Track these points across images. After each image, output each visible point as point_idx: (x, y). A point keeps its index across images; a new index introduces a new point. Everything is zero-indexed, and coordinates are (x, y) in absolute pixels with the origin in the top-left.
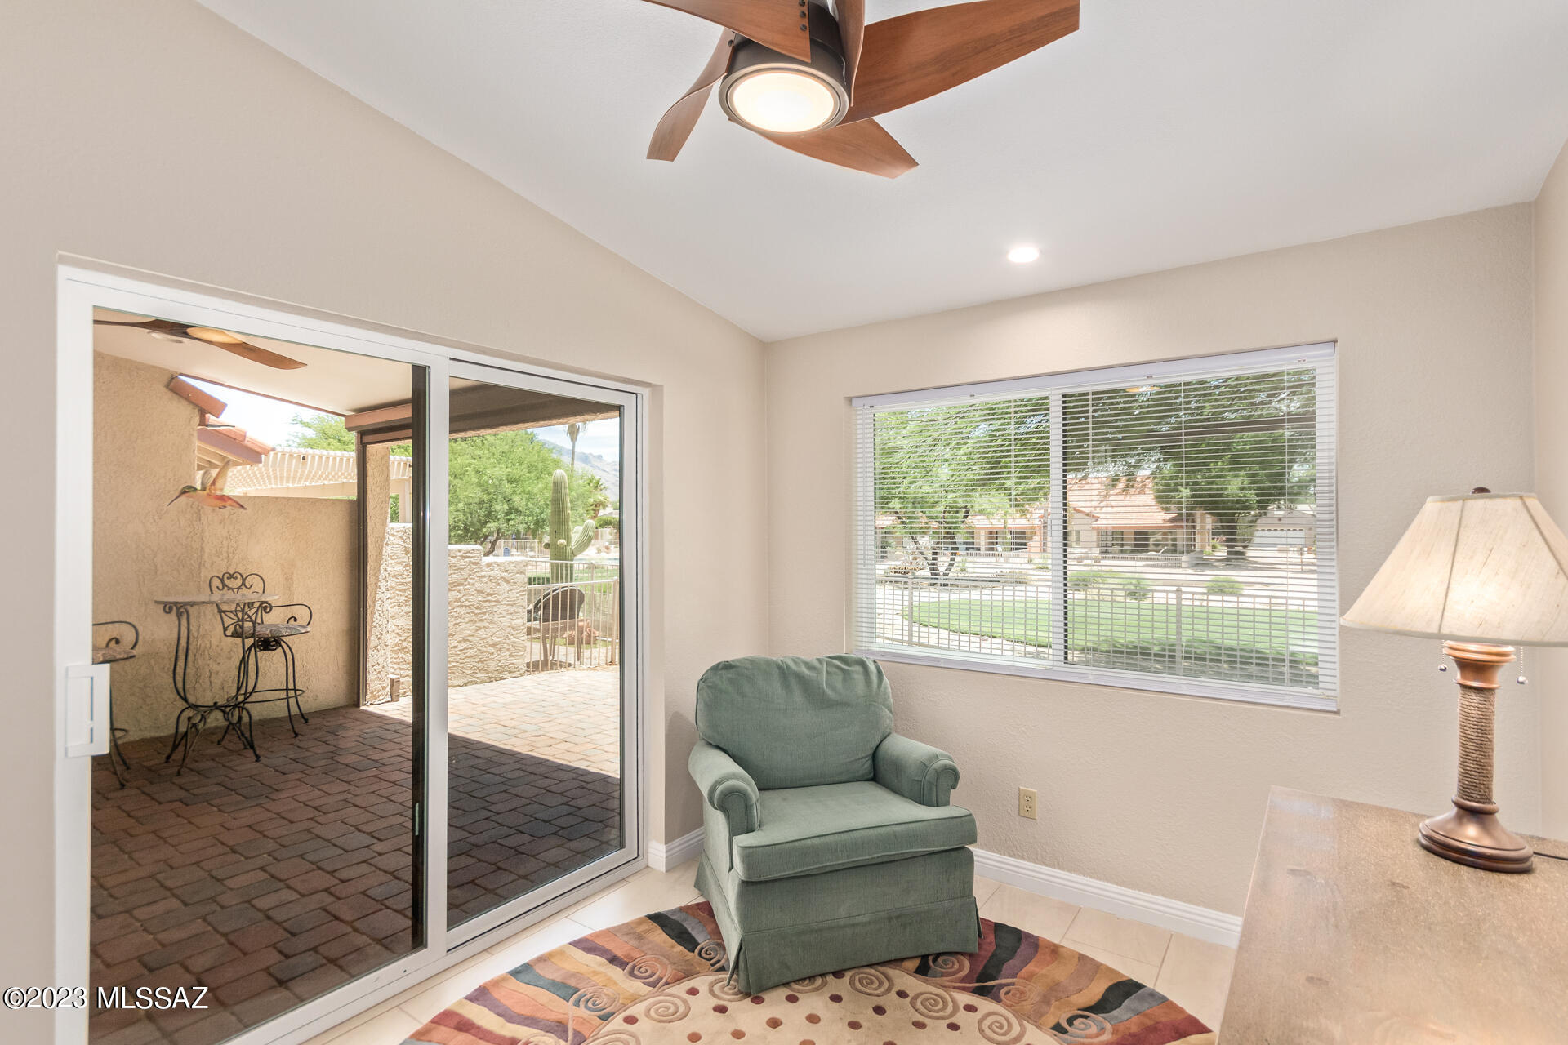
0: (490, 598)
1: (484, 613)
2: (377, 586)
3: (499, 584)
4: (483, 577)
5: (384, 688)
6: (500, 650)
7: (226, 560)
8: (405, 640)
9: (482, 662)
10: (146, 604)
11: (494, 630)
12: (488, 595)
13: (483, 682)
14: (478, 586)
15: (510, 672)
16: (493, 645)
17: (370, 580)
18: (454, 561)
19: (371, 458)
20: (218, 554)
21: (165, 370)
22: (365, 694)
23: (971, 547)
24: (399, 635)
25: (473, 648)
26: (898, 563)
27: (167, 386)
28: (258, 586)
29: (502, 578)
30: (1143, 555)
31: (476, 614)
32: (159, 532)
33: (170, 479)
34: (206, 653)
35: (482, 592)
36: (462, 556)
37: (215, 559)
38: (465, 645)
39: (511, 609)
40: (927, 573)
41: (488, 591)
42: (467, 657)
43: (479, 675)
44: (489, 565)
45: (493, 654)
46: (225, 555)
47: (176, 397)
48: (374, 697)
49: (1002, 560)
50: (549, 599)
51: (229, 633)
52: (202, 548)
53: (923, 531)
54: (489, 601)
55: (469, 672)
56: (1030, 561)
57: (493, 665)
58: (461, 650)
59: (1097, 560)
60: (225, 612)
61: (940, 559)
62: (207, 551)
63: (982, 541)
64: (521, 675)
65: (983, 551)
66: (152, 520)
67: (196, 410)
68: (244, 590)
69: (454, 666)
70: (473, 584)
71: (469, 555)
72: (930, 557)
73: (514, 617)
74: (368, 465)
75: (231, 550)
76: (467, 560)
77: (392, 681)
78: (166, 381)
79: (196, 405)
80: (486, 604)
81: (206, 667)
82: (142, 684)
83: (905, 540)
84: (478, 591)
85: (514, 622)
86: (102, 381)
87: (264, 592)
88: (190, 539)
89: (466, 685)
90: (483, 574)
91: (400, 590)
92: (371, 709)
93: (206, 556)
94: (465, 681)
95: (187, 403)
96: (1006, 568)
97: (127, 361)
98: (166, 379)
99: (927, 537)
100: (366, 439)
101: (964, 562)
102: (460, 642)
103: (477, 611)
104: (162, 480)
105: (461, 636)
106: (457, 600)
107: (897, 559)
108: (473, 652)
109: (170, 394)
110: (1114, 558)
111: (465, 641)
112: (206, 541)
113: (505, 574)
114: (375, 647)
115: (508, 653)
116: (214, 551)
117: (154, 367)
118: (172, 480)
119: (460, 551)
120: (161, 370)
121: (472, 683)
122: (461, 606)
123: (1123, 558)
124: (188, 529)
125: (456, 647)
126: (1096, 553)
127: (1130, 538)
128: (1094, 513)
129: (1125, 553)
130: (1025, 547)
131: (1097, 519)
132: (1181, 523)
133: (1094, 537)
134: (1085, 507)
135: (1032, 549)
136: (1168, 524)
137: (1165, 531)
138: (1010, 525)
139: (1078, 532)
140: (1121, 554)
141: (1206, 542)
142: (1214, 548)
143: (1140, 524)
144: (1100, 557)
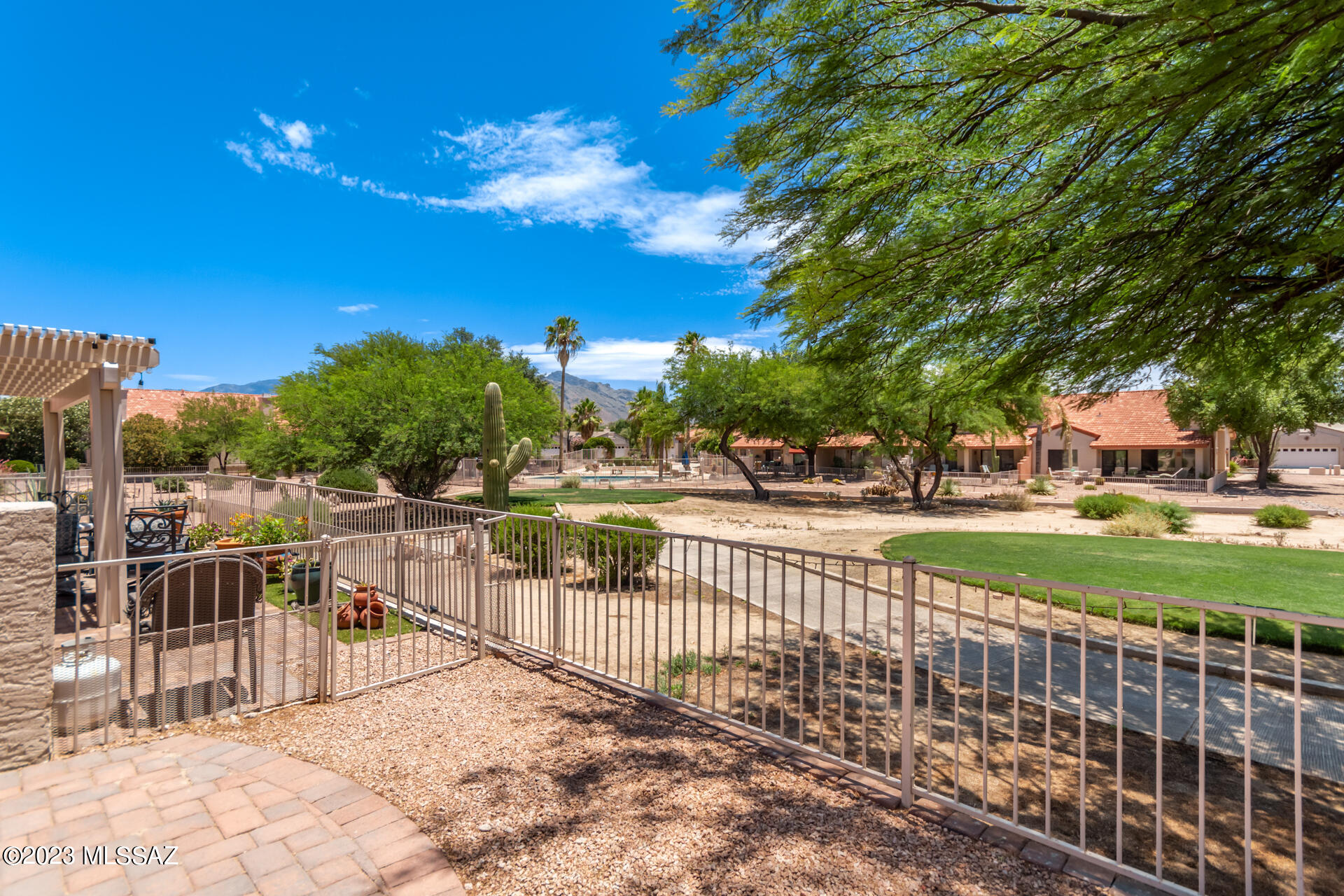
23: (955, 467)
26: (877, 484)
30: (1154, 477)
40: (908, 493)
49: (989, 481)
53: (903, 451)
56: (1021, 483)
59: (1100, 483)
61: (923, 481)
63: (967, 461)
65: (966, 472)
72: (912, 478)
83: (884, 461)
96: (997, 490)
99: (907, 458)
101: (949, 483)
107: (876, 478)
110: (1119, 481)
123: (1127, 481)
126: (1097, 474)
127: (1136, 461)
128: (1094, 431)
129: (1132, 474)
130: (1014, 467)
131: (1097, 437)
132: (1198, 442)
133: (1093, 457)
134: (1083, 425)
135: (1023, 470)
136: (1184, 443)
137: (1179, 450)
138: (997, 444)
139: (1075, 452)
140: (1127, 475)
141: (1224, 462)
142: (1233, 469)
143: (1149, 442)
144: (1103, 479)
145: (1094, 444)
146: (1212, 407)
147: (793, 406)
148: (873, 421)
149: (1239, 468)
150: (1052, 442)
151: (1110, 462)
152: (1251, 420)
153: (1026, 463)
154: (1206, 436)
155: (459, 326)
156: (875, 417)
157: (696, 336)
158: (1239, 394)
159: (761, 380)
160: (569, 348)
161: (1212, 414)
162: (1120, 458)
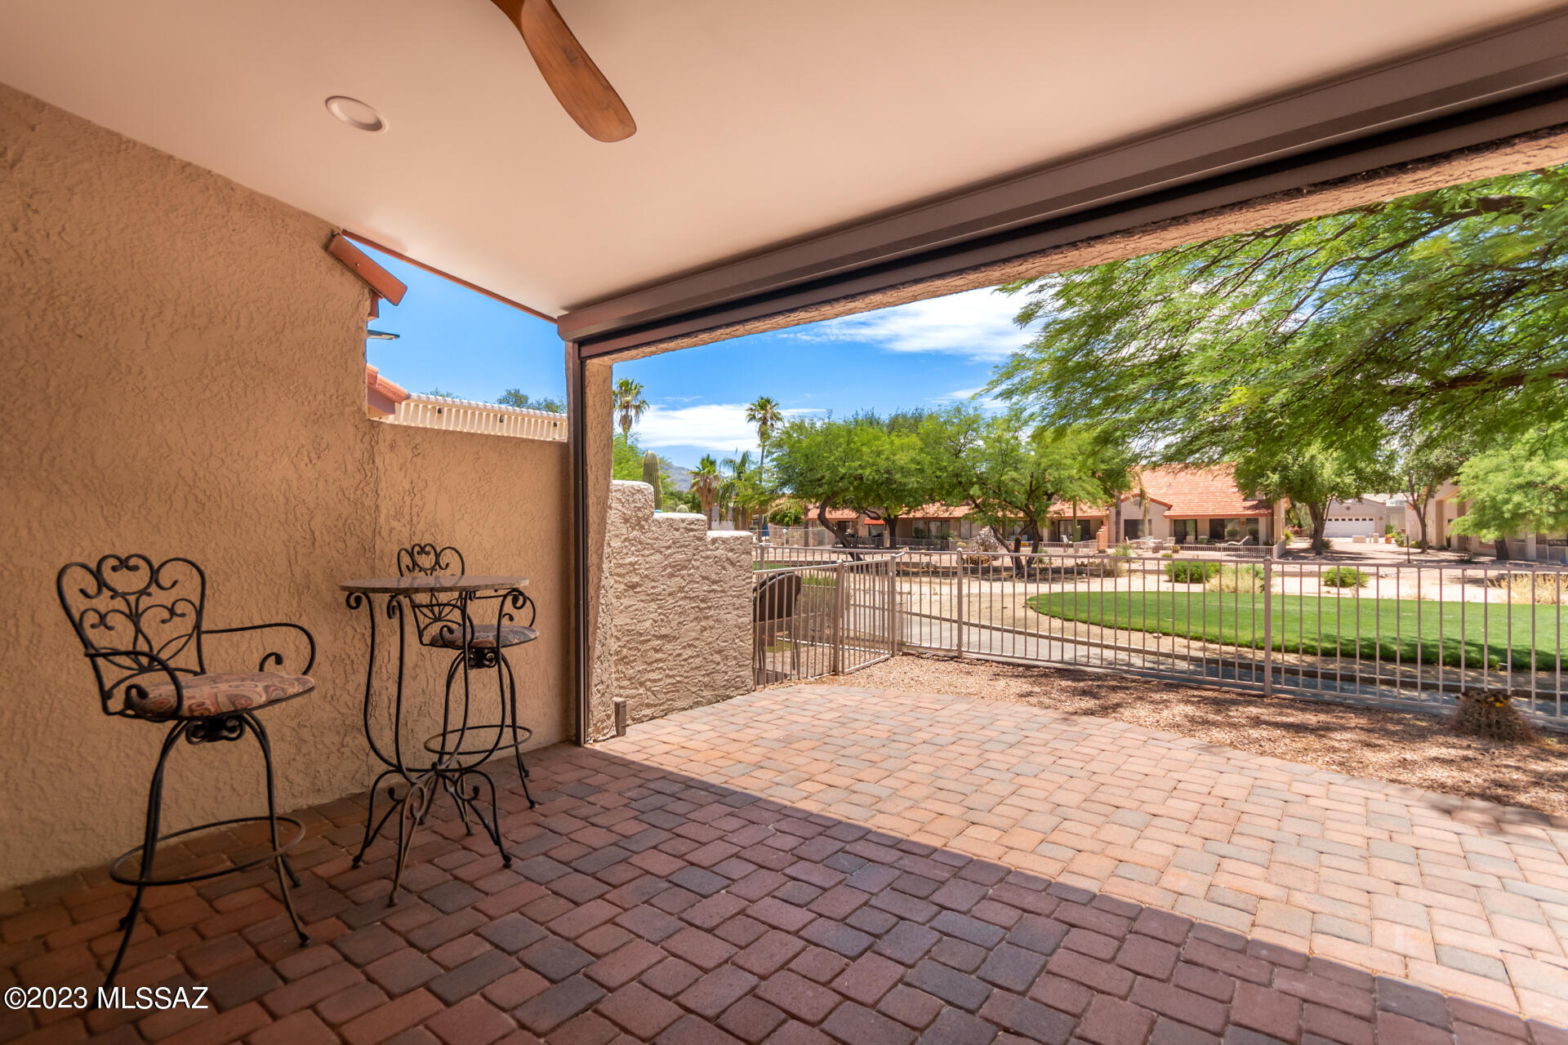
0: (715, 587)
1: (709, 608)
2: (600, 569)
3: (724, 568)
4: (708, 557)
5: (609, 717)
6: (726, 658)
7: (408, 527)
8: (625, 646)
9: (708, 675)
10: (300, 595)
11: (720, 631)
12: (715, 582)
13: (710, 703)
14: (704, 571)
15: (737, 688)
16: (719, 652)
17: (592, 559)
18: (677, 534)
19: (591, 379)
20: (398, 516)
21: (323, 221)
22: (587, 725)
24: (618, 639)
25: (698, 656)
27: (326, 247)
28: (455, 565)
29: (728, 559)
30: (1223, 545)
31: (701, 609)
32: (316, 479)
33: (331, 396)
34: (384, 670)
35: (706, 578)
36: (686, 528)
37: (395, 524)
38: (689, 652)
39: (738, 602)
40: (1005, 563)
41: (714, 577)
42: (692, 669)
43: (705, 693)
44: (714, 541)
45: (718, 664)
46: (407, 517)
47: (339, 267)
48: (598, 730)
49: (1070, 550)
50: (765, 590)
51: (426, 639)
52: (377, 507)
54: (714, 591)
55: (694, 689)
56: (1101, 551)
57: (720, 679)
58: (685, 660)
59: (1175, 551)
60: (420, 606)
62: (384, 512)
63: (1046, 531)
64: (749, 691)
65: (1045, 542)
66: (306, 459)
67: (366, 291)
68: (438, 572)
69: (679, 682)
70: (698, 568)
71: (693, 526)
72: (1012, 547)
73: (741, 613)
74: (588, 391)
75: (415, 510)
76: (691, 533)
77: (617, 705)
78: (324, 240)
79: (366, 282)
80: (712, 595)
81: (384, 692)
82: (296, 721)
84: (704, 578)
85: (740, 620)
86: (231, 228)
87: (463, 573)
88: (359, 492)
89: (691, 707)
90: (709, 553)
91: (619, 575)
92: (598, 747)
93: (382, 519)
94: (690, 702)
95: (353, 278)
96: (1081, 559)
97: (268, 199)
98: (324, 234)
100: (586, 351)
102: (684, 647)
103: (703, 605)
104: (321, 397)
105: (684, 640)
106: (681, 589)
108: (698, 661)
109: (328, 261)
110: (1192, 548)
111: (690, 646)
112: (382, 494)
113: (730, 554)
114: (599, 657)
115: (734, 662)
116: (392, 512)
117: (306, 214)
118: (334, 398)
119: (683, 521)
120: (319, 222)
121: (698, 704)
122: (685, 598)
123: (1198, 549)
124: (358, 477)
125: (679, 655)
126: (1171, 542)
127: (1205, 528)
128: (1166, 501)
129: (1202, 543)
130: (1094, 537)
131: (1170, 507)
132: (1262, 511)
133: (1166, 527)
134: (1156, 495)
135: (1101, 539)
136: (1249, 512)
137: (1244, 519)
138: (1079, 514)
139: (1150, 521)
140: (1198, 544)
141: (1282, 531)
142: (1288, 538)
143: (1217, 512)
144: (1178, 546)
145: (1167, 513)
146: (1275, 478)
147: (898, 476)
148: (975, 491)
149: (1293, 537)
150: (1130, 511)
151: (1182, 530)
152: (1310, 489)
153: (1103, 532)
154: (1268, 505)
155: (512, 389)
156: (976, 487)
157: (768, 401)
158: (1300, 467)
159: (864, 449)
160: (632, 413)
161: (1276, 485)
162: (1190, 528)
